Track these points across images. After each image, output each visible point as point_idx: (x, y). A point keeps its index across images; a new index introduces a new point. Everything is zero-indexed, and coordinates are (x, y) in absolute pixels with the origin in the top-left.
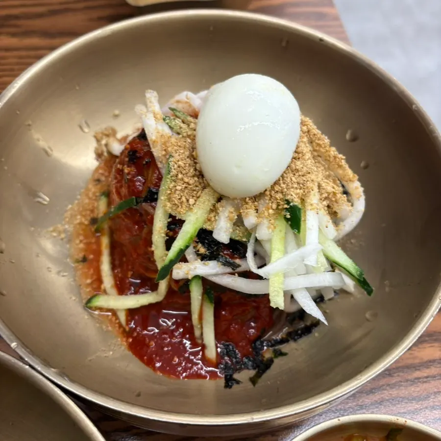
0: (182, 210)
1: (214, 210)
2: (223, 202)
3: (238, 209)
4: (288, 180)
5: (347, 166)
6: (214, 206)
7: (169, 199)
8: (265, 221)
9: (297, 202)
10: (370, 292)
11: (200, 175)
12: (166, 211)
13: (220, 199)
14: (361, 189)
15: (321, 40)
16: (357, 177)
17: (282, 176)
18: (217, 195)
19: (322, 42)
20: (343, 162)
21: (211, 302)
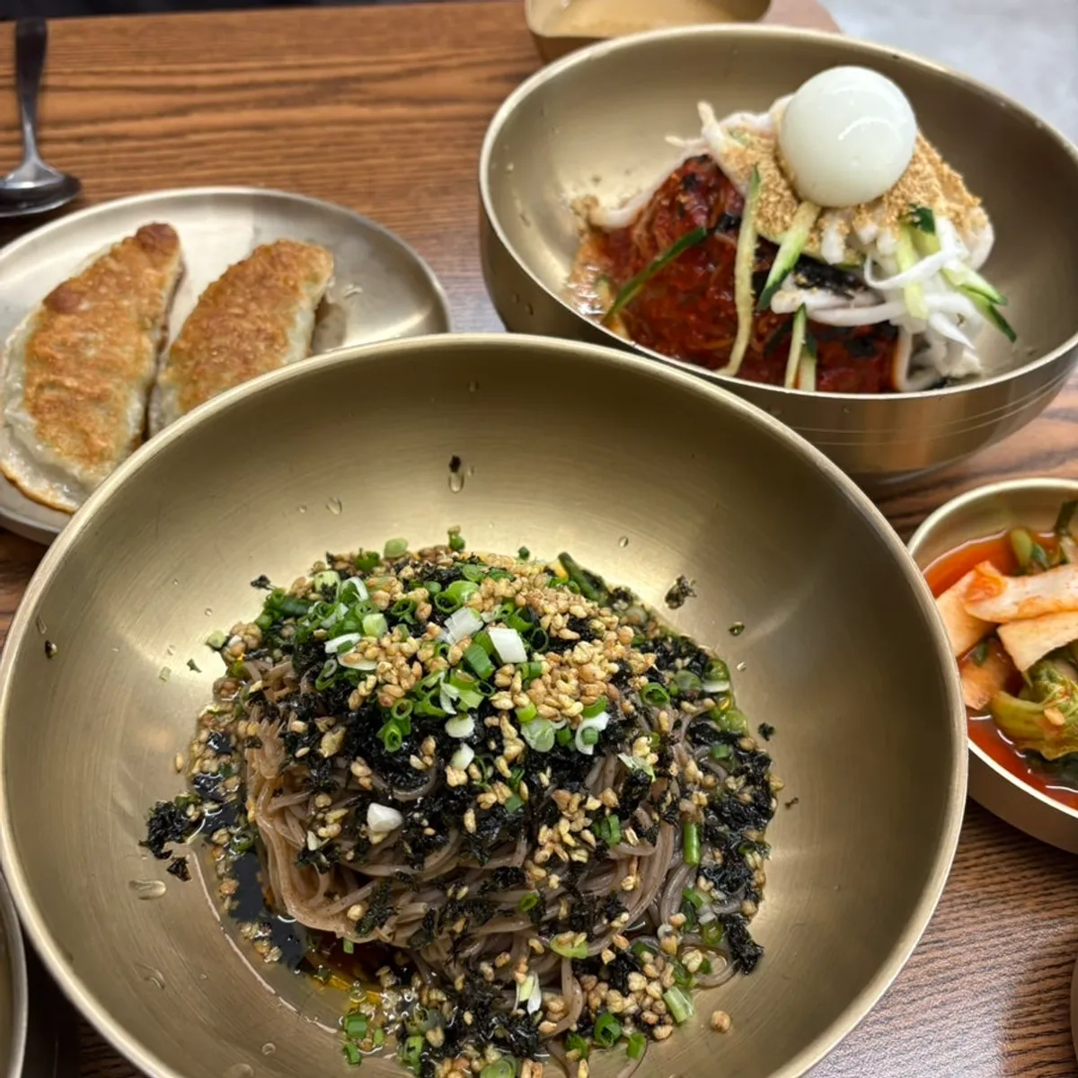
0: (778, 227)
1: (817, 228)
2: (828, 216)
3: (849, 220)
4: (909, 183)
5: (964, 189)
6: (816, 222)
7: (760, 215)
8: (888, 230)
9: (925, 204)
10: (1013, 338)
11: (793, 188)
12: (755, 230)
13: (824, 211)
14: (985, 218)
15: (895, 57)
16: (978, 201)
17: (900, 180)
18: (818, 209)
19: (897, 61)
20: (960, 183)
21: (812, 356)
